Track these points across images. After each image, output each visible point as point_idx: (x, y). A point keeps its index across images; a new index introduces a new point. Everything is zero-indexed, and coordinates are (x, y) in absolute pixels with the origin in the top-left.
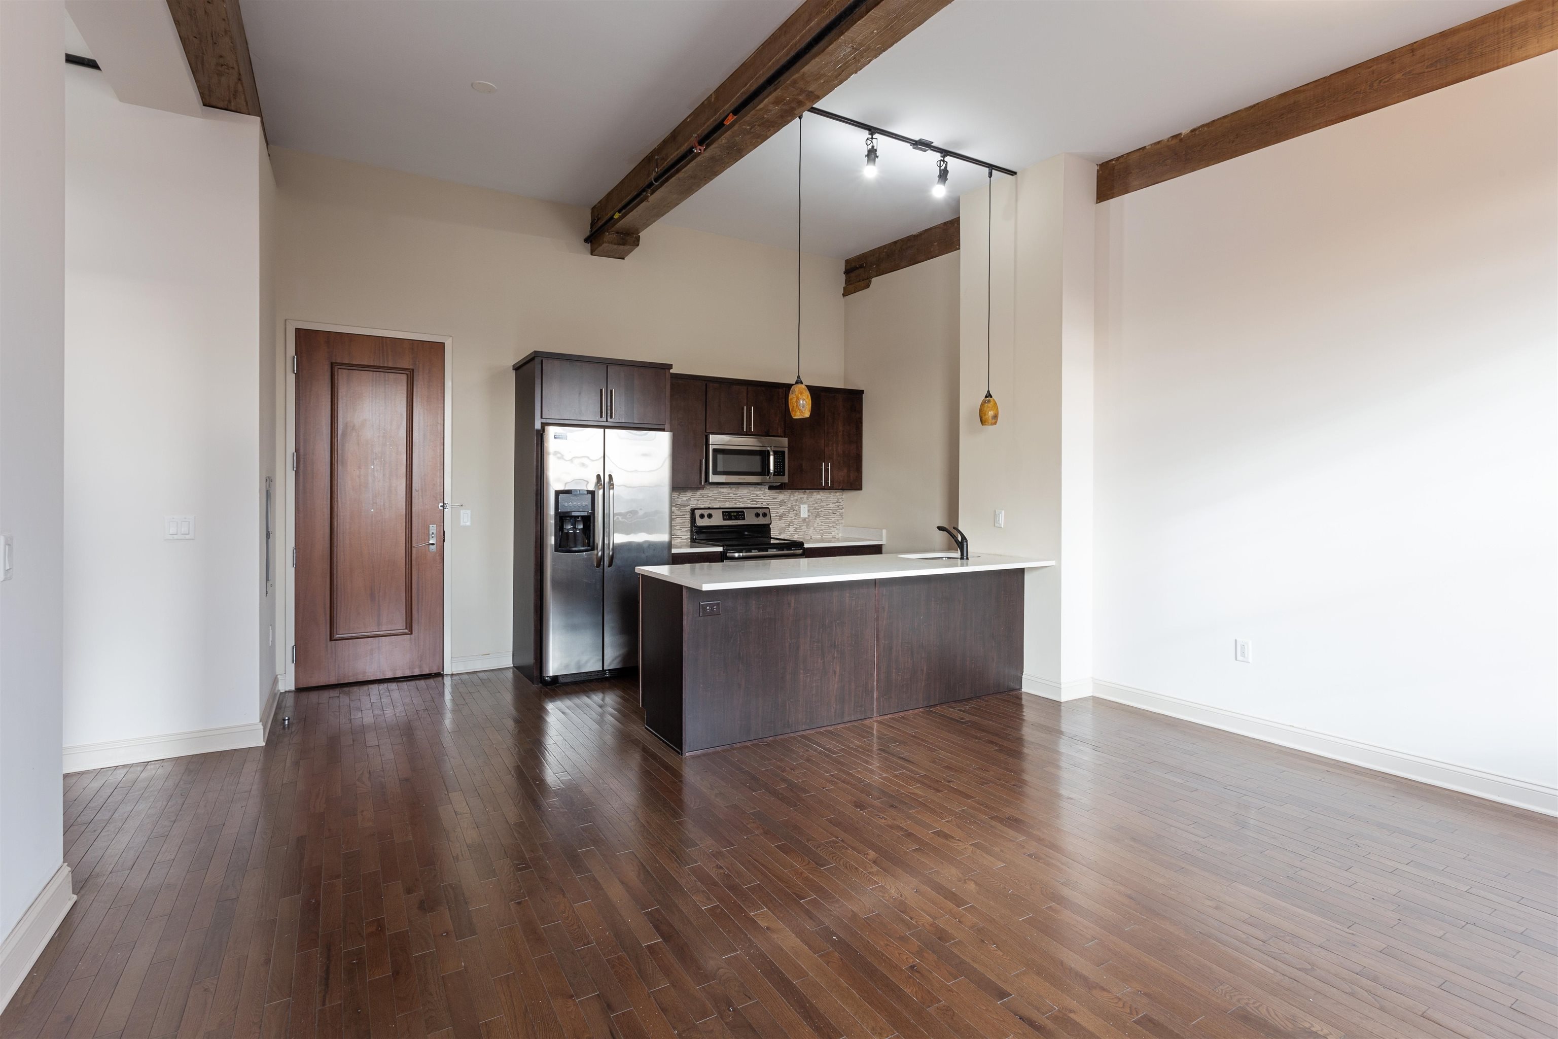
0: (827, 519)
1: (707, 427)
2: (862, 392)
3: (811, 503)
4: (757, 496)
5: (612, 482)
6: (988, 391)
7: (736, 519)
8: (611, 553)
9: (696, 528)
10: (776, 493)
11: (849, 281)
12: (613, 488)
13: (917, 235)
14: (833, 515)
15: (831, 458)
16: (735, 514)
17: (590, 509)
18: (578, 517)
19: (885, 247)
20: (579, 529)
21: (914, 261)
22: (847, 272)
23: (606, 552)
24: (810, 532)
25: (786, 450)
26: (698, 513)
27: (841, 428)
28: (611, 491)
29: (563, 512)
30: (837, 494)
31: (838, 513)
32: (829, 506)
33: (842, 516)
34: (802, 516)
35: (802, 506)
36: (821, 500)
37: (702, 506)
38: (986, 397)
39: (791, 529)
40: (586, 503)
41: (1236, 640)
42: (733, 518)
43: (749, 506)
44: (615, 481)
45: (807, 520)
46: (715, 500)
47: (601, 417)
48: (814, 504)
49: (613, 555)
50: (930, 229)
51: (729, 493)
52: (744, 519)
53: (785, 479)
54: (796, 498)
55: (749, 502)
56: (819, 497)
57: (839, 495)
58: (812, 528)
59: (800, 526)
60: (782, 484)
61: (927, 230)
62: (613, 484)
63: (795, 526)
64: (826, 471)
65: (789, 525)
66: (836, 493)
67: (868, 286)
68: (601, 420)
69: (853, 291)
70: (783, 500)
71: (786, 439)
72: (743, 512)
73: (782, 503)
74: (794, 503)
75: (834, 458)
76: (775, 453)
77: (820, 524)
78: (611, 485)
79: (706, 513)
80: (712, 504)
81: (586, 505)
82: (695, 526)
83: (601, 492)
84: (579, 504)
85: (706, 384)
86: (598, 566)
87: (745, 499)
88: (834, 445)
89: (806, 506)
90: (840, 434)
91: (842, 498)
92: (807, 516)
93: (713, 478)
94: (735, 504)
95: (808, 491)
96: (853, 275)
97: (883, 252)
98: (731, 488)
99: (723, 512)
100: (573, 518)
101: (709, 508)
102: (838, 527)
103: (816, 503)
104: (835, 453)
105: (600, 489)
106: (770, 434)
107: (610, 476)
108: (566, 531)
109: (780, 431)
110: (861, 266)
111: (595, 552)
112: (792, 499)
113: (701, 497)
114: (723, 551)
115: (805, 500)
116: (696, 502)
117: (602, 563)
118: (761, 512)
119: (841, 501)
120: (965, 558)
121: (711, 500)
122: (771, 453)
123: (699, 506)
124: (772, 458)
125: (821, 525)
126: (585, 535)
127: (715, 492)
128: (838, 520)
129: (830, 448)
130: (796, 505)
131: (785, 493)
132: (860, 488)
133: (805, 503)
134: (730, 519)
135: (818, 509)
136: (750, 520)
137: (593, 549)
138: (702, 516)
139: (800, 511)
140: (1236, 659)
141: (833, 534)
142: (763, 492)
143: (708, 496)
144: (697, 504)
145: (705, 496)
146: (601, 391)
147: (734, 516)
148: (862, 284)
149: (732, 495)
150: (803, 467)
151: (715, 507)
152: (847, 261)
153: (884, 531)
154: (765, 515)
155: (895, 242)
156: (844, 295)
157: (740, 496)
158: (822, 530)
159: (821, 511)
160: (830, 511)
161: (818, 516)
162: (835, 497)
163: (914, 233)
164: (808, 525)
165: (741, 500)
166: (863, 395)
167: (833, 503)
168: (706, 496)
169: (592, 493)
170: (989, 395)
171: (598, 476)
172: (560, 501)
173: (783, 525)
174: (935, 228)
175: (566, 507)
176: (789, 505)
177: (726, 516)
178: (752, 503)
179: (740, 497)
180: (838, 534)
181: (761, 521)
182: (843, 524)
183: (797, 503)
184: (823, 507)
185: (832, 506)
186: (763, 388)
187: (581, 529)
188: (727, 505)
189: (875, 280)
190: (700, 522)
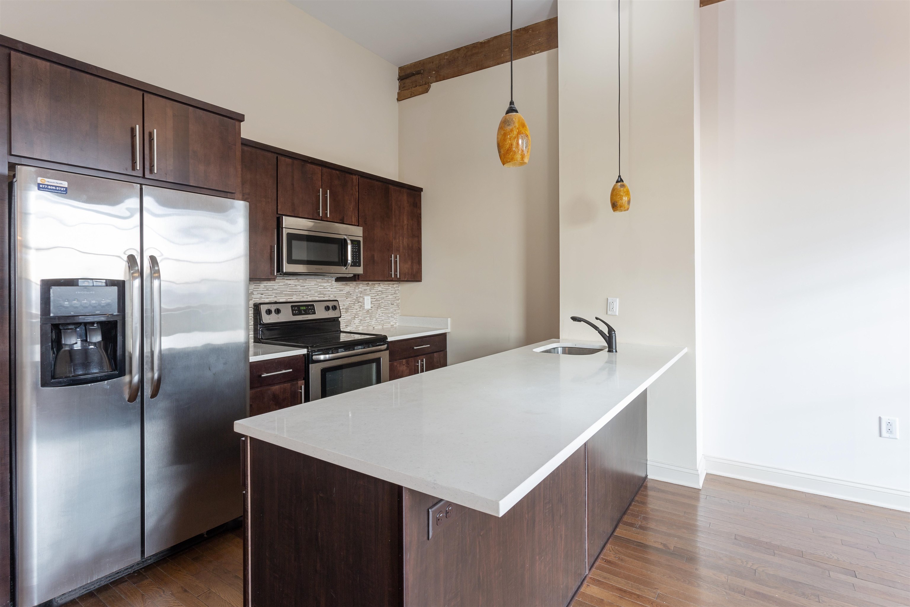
0: (387, 309)
1: (279, 207)
2: (421, 190)
3: (374, 295)
4: (324, 288)
5: (156, 268)
6: (619, 176)
7: (306, 313)
8: (156, 376)
9: (261, 326)
10: (343, 285)
11: (404, 87)
12: (159, 277)
13: (485, 43)
14: (391, 306)
15: (398, 250)
16: (305, 308)
17: (117, 311)
18: (92, 323)
19: (446, 54)
20: (95, 344)
21: (480, 67)
22: (401, 78)
23: (148, 375)
24: (373, 323)
25: (361, 239)
26: (263, 308)
27: (406, 222)
28: (156, 283)
29: (59, 318)
30: (395, 286)
31: (395, 304)
32: (388, 298)
33: (398, 306)
34: (365, 308)
35: (366, 298)
36: (381, 291)
37: (267, 301)
38: (617, 182)
39: (357, 321)
40: (108, 301)
41: (880, 418)
42: (303, 312)
43: (317, 299)
44: (162, 266)
45: (370, 311)
46: (281, 293)
47: (134, 168)
48: (376, 296)
49: (159, 380)
50: (501, 36)
51: (296, 286)
52: (314, 313)
53: (360, 270)
54: (360, 289)
55: (316, 294)
56: (380, 289)
57: (396, 287)
58: (374, 319)
59: (365, 318)
60: (355, 275)
61: (496, 38)
62: (158, 271)
63: (360, 318)
64: (396, 262)
65: (355, 317)
66: (393, 284)
67: (427, 91)
68: (134, 173)
69: (409, 96)
70: (349, 292)
71: (361, 229)
72: (313, 305)
73: (349, 294)
74: (359, 295)
75: (401, 251)
76: (352, 241)
77: (381, 314)
78: (155, 272)
79: (273, 308)
80: (278, 298)
81: (108, 305)
82: (260, 324)
83: (137, 283)
84: (94, 302)
85: (277, 157)
86: (132, 399)
87: (313, 292)
88: (401, 238)
89: (369, 297)
90: (405, 227)
91: (398, 290)
92: (370, 308)
93: (287, 267)
94: (303, 297)
95: (370, 283)
96: (407, 81)
97: (444, 59)
98: (298, 280)
99: (292, 306)
100: (83, 327)
101: (276, 303)
102: (395, 316)
103: (378, 295)
104: (401, 246)
105: (134, 278)
106: (345, 223)
107: (153, 259)
108: (67, 348)
109: (354, 220)
110: (418, 73)
111: (127, 378)
112: (357, 291)
113: (265, 289)
114: (308, 354)
115: (368, 292)
116: (260, 295)
117: (139, 394)
118: (330, 304)
119: (397, 292)
120: (614, 350)
121: (276, 294)
122: (349, 242)
123: (263, 301)
124: (349, 247)
125: (382, 316)
126: (106, 351)
127: (281, 284)
128: (395, 310)
129: (397, 240)
130: (360, 297)
131: (351, 285)
132: (420, 280)
133: (368, 295)
134: (300, 314)
135: (379, 301)
136: (321, 314)
137: (122, 373)
138: (269, 312)
139: (364, 303)
140: (880, 436)
141: (392, 324)
142: (330, 284)
143: (274, 289)
144: (261, 298)
145: (269, 289)
146: (133, 130)
147: (304, 310)
148: (419, 89)
149: (299, 287)
150: (375, 258)
151: (281, 301)
152: (400, 69)
153: (449, 319)
154: (335, 308)
155: (458, 50)
156: (398, 100)
157: (307, 288)
158: (383, 320)
159: (382, 302)
160: (389, 302)
161: (379, 307)
162: (393, 289)
163: (481, 40)
164: (370, 317)
165: (308, 293)
166: (422, 193)
167: (392, 295)
168: (271, 289)
169: (121, 285)
170: (620, 180)
171: (131, 259)
172: (52, 298)
173: (350, 318)
174: (506, 35)
175: (67, 307)
176: (355, 297)
177: (296, 311)
178: (319, 295)
179: (308, 290)
180: (395, 323)
181: (331, 314)
182: (400, 314)
183: (361, 295)
184: (383, 299)
185: (390, 297)
186: (337, 172)
187: (99, 342)
188: (294, 299)
189: (434, 86)
190: (267, 319)
